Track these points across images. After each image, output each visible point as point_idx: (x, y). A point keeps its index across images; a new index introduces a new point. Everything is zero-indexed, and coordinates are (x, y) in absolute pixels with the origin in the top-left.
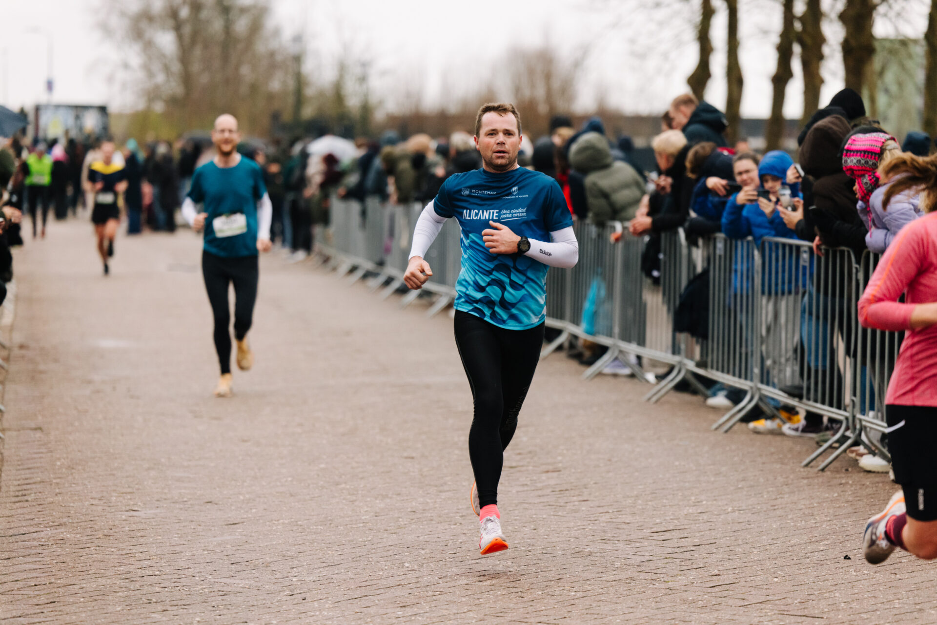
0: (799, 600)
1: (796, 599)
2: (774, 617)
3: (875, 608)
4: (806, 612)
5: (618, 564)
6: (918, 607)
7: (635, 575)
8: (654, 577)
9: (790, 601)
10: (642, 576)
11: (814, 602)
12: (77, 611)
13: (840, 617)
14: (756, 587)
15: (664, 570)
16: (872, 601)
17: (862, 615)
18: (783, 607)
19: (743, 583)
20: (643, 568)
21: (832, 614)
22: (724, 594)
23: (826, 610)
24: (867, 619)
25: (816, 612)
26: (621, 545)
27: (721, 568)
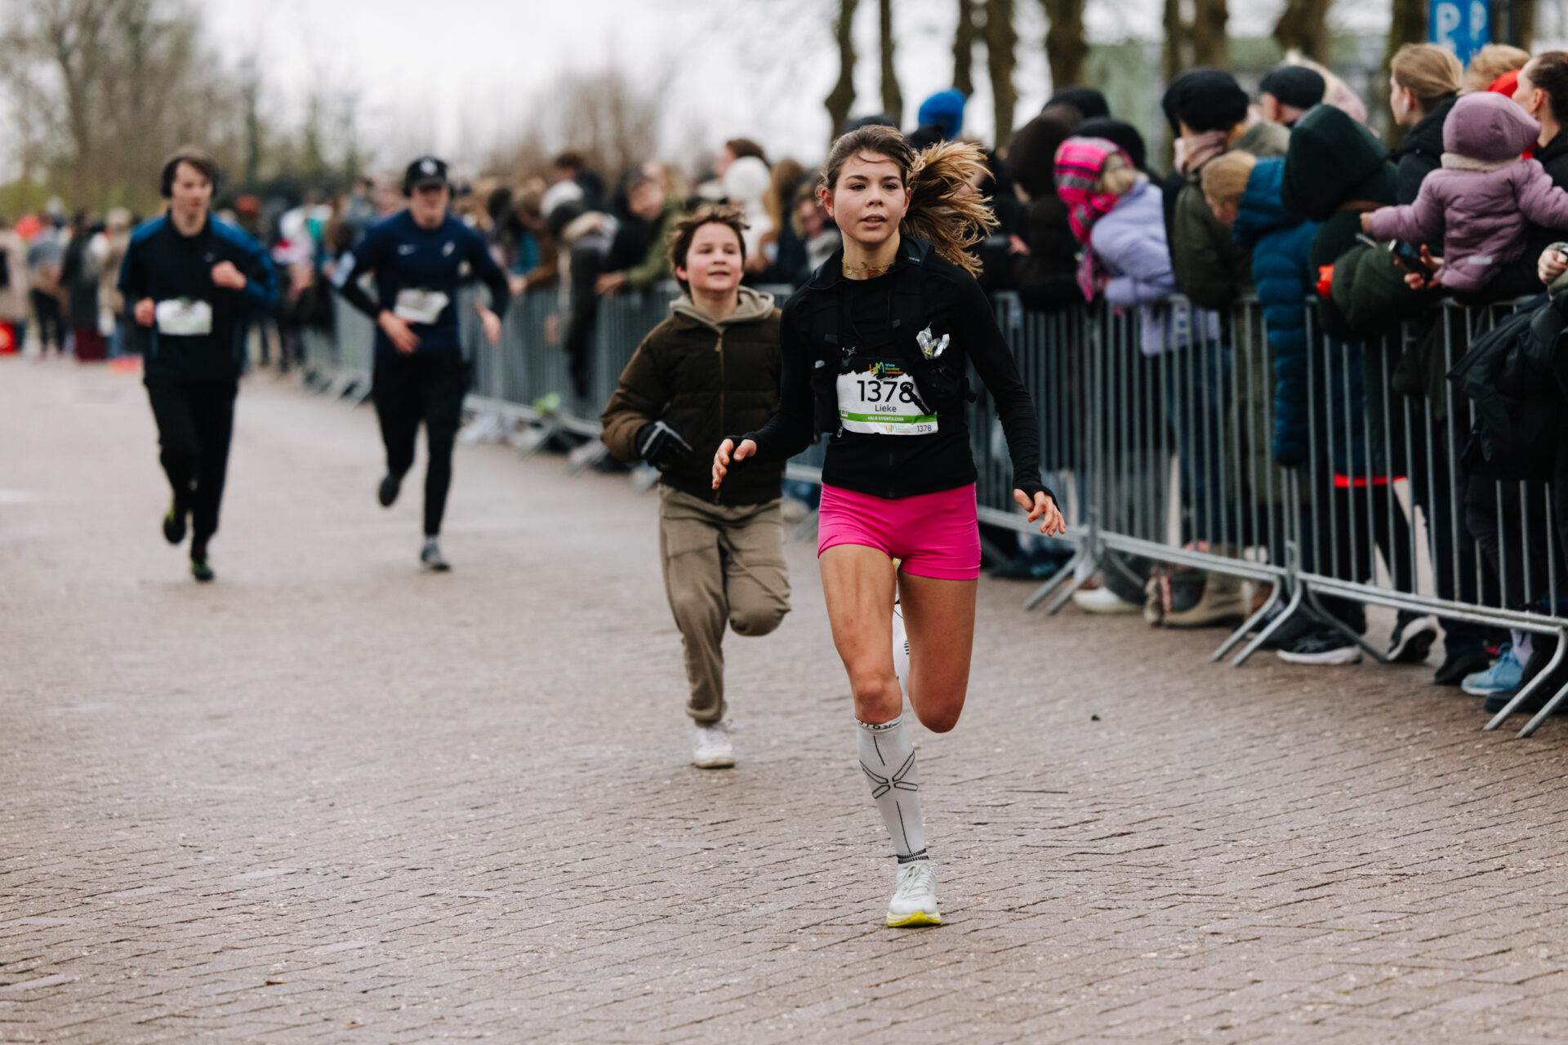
0: (1032, 773)
1: (1028, 772)
2: (1000, 795)
3: (1137, 776)
4: (1044, 787)
5: (774, 742)
6: (1197, 772)
7: (801, 754)
8: (828, 755)
9: (1021, 775)
10: (810, 755)
11: (1054, 775)
12: (7, 831)
13: (1091, 790)
14: (972, 761)
15: (842, 746)
16: (1134, 769)
17: (1121, 786)
18: (1010, 783)
19: (953, 756)
20: (809, 746)
21: (1080, 787)
22: (928, 771)
23: (1071, 783)
24: (1128, 790)
25: (1058, 785)
26: (777, 719)
27: (921, 740)
